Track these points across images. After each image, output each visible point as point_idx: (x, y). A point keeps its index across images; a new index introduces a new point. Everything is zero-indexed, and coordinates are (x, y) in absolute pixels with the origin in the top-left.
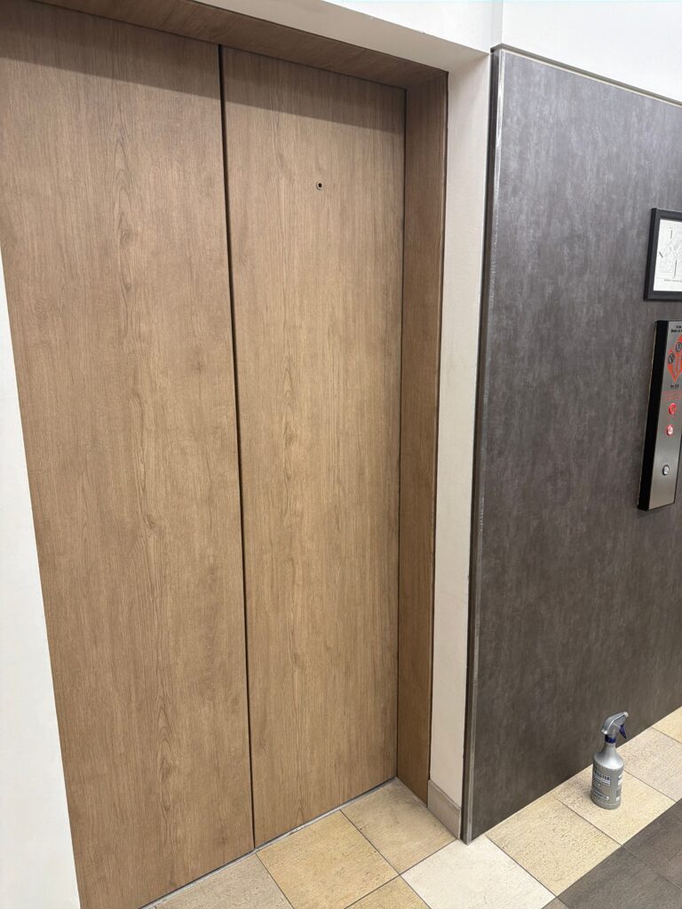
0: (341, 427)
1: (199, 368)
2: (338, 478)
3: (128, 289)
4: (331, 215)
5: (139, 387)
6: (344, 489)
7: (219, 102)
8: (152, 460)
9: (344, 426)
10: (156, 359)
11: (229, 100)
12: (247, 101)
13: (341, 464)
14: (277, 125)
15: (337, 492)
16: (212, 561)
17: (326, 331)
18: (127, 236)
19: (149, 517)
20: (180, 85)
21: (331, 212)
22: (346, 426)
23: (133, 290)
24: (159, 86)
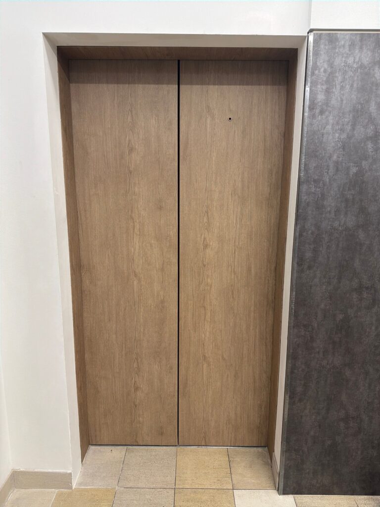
0: (237, 244)
1: (160, 208)
2: (234, 271)
3: (131, 173)
4: (236, 134)
5: (133, 215)
6: (237, 277)
7: (177, 86)
8: (137, 247)
9: (239, 243)
10: (141, 203)
11: (182, 84)
12: (191, 83)
13: (236, 263)
14: (207, 92)
15: (233, 277)
16: (162, 298)
17: (230, 193)
18: (131, 150)
19: (135, 272)
20: (158, 82)
21: (237, 132)
22: (240, 243)
23: (133, 173)
24: (149, 83)
